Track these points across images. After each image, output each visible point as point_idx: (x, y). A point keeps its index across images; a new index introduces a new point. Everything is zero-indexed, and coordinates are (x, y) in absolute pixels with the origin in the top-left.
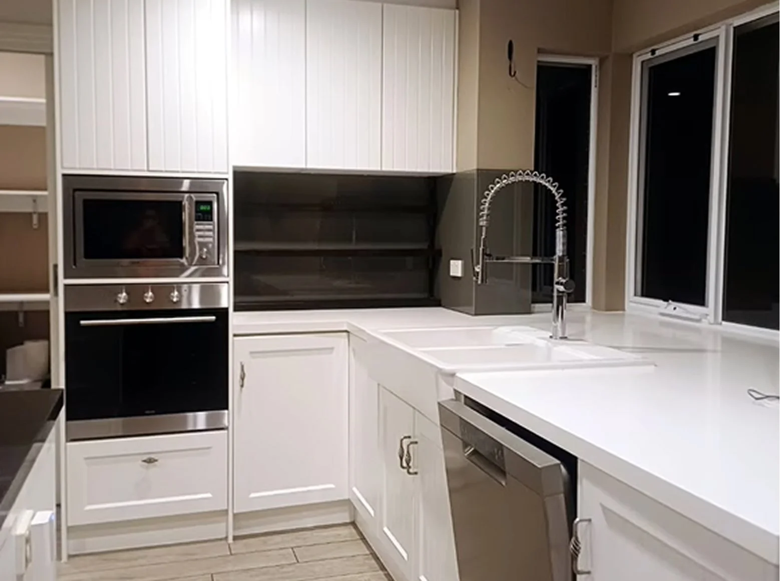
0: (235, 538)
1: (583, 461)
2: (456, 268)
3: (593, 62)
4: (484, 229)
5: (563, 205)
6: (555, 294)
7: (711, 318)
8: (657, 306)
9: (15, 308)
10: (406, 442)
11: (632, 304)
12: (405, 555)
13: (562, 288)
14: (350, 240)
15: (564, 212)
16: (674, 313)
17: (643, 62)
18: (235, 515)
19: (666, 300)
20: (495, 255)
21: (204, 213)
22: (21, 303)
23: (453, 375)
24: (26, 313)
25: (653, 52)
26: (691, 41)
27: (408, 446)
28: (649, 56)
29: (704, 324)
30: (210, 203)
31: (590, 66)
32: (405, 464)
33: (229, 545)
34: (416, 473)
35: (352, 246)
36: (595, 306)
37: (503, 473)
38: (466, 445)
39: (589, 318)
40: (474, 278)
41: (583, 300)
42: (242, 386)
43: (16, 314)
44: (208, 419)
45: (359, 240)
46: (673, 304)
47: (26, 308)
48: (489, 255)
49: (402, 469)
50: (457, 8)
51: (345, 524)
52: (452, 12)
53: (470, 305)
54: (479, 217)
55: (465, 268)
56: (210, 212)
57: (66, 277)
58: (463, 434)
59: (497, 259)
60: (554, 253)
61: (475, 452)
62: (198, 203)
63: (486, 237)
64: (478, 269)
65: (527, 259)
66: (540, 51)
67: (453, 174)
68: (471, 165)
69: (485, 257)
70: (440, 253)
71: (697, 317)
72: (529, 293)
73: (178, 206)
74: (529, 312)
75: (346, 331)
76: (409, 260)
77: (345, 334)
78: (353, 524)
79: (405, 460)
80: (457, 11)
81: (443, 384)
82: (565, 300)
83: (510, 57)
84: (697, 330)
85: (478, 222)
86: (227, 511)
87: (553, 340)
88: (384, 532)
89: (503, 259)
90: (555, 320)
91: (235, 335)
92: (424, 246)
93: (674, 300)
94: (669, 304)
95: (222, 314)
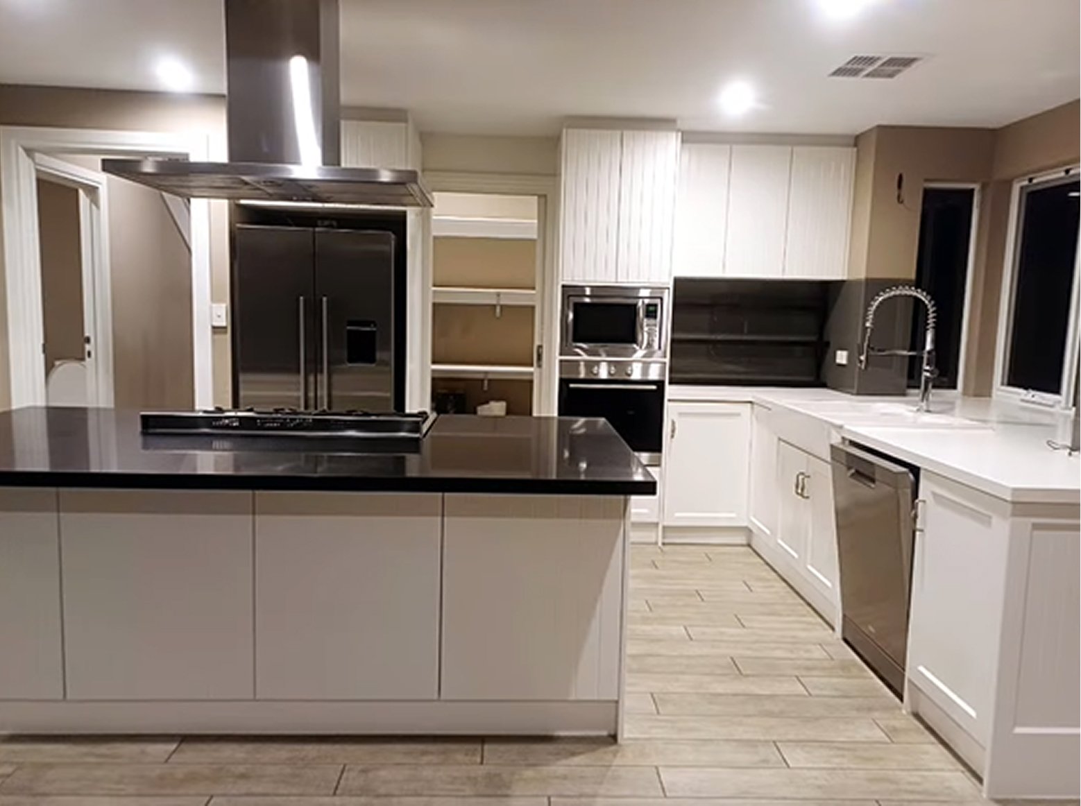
0: (664, 544)
1: (926, 470)
2: (842, 357)
3: (976, 187)
4: (869, 330)
5: (933, 312)
6: (923, 379)
7: (1063, 404)
8: (1019, 394)
9: (481, 376)
10: (801, 477)
11: (999, 393)
12: (796, 555)
13: (928, 374)
14: (742, 333)
15: (934, 317)
16: (1033, 399)
17: (1022, 188)
18: (664, 528)
19: (1026, 388)
20: (876, 348)
21: (651, 312)
22: (486, 373)
23: (841, 427)
24: (490, 381)
25: (1030, 180)
26: (1063, 174)
27: (803, 479)
28: (1026, 183)
29: (1057, 409)
30: (656, 305)
31: (972, 191)
32: (800, 491)
33: (660, 548)
34: (807, 497)
35: (745, 338)
36: (965, 393)
37: (873, 481)
38: (849, 468)
39: (959, 402)
40: (859, 365)
41: (954, 387)
42: (672, 436)
43: (482, 380)
44: (651, 459)
45: (750, 333)
46: (1032, 392)
47: (490, 377)
48: (873, 349)
49: (796, 496)
50: (856, 145)
51: (742, 545)
52: (850, 150)
53: (852, 387)
54: (865, 321)
55: (849, 358)
56: (655, 312)
57: (561, 354)
58: (847, 461)
59: (879, 350)
60: (924, 347)
61: (857, 472)
62: (649, 305)
63: (871, 334)
64: (863, 358)
65: (905, 353)
66: (927, 180)
67: (843, 282)
68: (862, 275)
69: (870, 350)
70: (828, 344)
71: (1050, 403)
72: (904, 381)
73: (633, 308)
74: (904, 395)
75: (751, 402)
76: (798, 349)
77: (749, 405)
78: (749, 545)
79: (800, 489)
80: (855, 149)
81: (834, 433)
82: (930, 385)
83: (900, 186)
84: (1051, 414)
85: (864, 324)
86: (657, 524)
87: (919, 413)
88: (779, 544)
89: (883, 351)
90: (922, 400)
91: (669, 400)
92: (813, 338)
93: (1034, 389)
94: (1029, 393)
95: (660, 384)
